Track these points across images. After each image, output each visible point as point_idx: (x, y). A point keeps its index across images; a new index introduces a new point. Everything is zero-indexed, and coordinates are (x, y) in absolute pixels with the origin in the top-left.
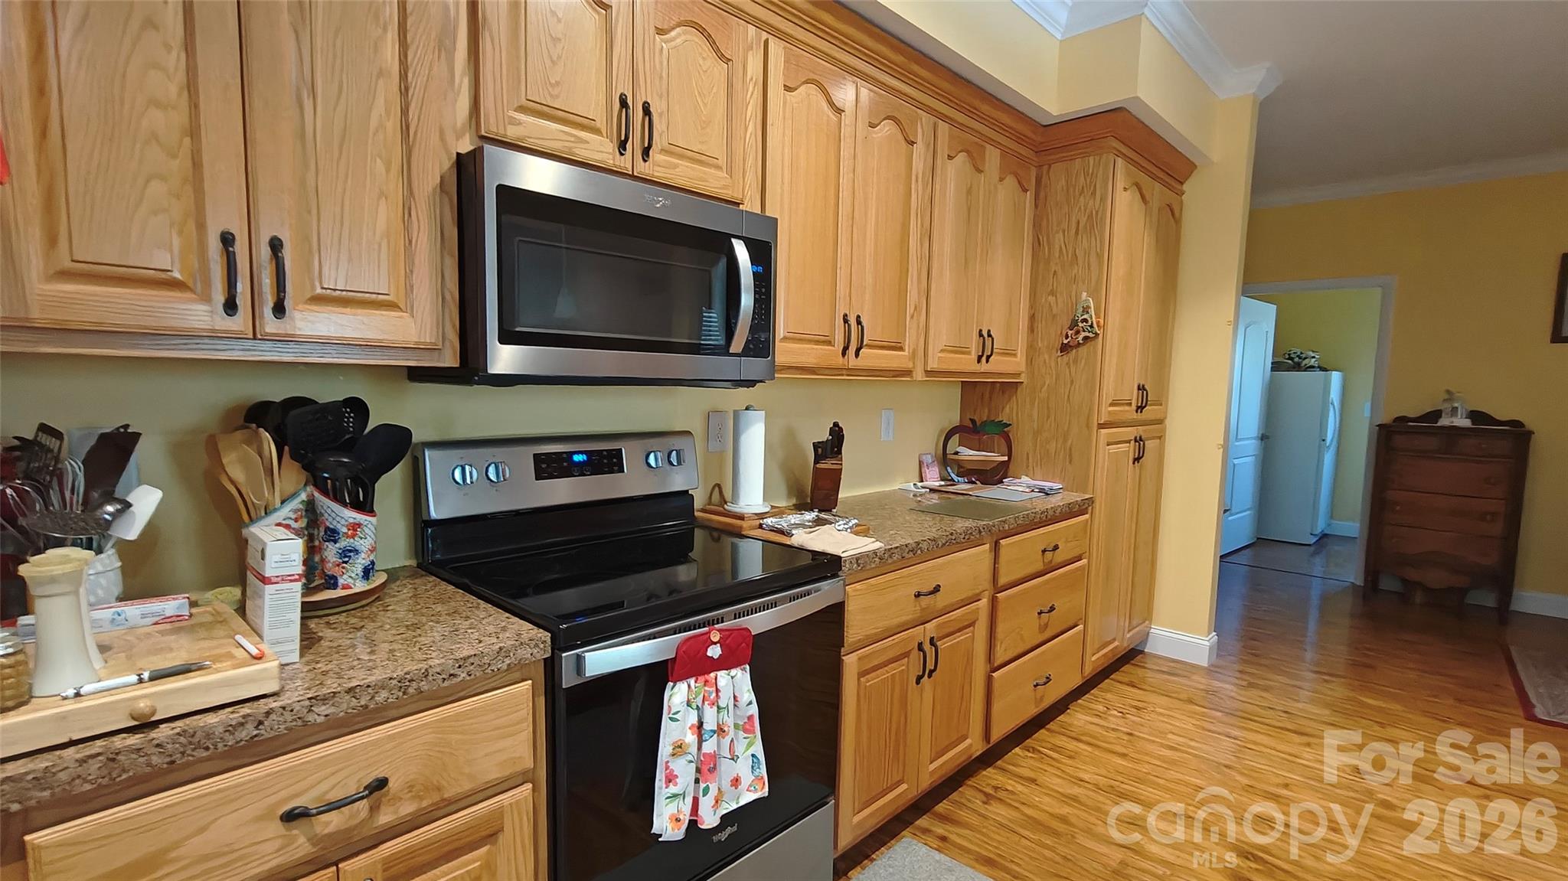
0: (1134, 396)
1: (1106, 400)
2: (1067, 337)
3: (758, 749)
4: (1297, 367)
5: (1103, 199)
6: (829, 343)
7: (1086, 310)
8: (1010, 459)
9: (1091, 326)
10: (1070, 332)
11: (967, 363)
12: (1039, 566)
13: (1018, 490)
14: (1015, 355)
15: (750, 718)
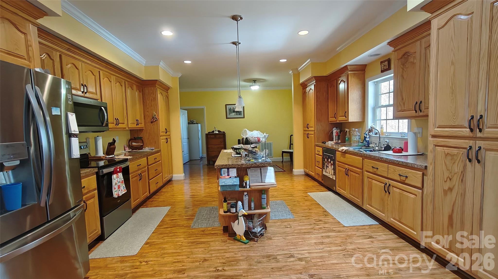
0: (164, 130)
1: (161, 131)
2: (152, 120)
3: (124, 185)
4: (193, 123)
5: (156, 95)
6: (114, 123)
7: (155, 115)
8: (143, 144)
9: (156, 118)
10: (152, 119)
11: (134, 126)
12: (154, 162)
13: (146, 149)
14: (142, 124)
15: (123, 181)
